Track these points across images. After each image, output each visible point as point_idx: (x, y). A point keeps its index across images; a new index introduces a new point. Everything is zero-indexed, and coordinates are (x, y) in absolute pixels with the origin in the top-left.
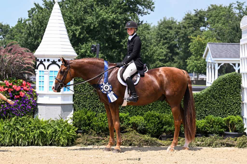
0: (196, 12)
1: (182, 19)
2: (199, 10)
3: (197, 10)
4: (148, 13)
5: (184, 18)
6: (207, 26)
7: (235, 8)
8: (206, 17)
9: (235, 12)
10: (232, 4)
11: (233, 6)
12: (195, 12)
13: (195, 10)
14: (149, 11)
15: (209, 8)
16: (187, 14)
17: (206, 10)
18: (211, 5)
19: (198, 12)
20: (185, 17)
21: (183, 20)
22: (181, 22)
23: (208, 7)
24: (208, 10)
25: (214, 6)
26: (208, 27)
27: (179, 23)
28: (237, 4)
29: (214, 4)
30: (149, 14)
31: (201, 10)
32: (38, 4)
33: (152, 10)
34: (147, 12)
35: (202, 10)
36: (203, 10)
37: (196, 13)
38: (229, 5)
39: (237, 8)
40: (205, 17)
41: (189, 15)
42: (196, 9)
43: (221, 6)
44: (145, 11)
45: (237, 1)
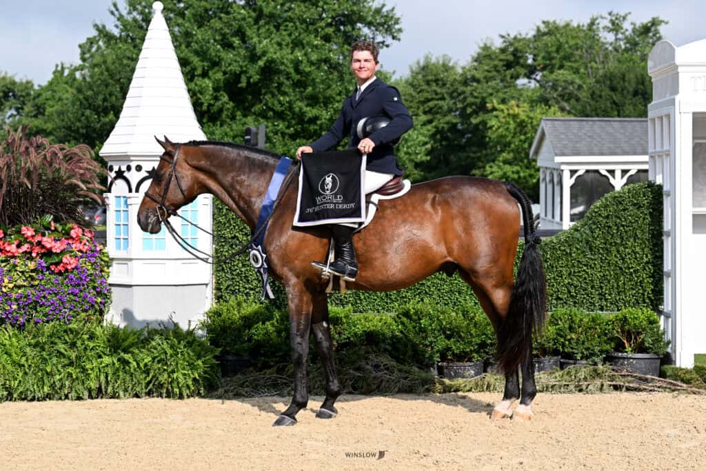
0: (504, 42)
1: (470, 59)
2: (512, 36)
3: (509, 35)
4: (386, 43)
5: (476, 55)
6: (534, 76)
7: (604, 28)
8: (530, 54)
9: (605, 38)
10: (596, 19)
11: (598, 24)
12: (502, 40)
13: (503, 37)
14: (389, 40)
15: (538, 30)
16: (482, 45)
17: (531, 33)
18: (544, 22)
19: (509, 42)
20: (479, 54)
21: (472, 62)
22: (467, 67)
23: (535, 28)
24: (534, 36)
25: (550, 26)
26: (535, 79)
27: (463, 68)
28: (609, 17)
29: (551, 21)
30: (387, 46)
31: (519, 37)
32: (104, 27)
33: (394, 38)
34: (383, 42)
35: (520, 34)
36: (523, 36)
37: (505, 44)
38: (589, 21)
39: (608, 28)
40: (527, 55)
41: (486, 48)
42: (504, 34)
43: (568, 25)
44: (377, 41)
45: (609, 11)
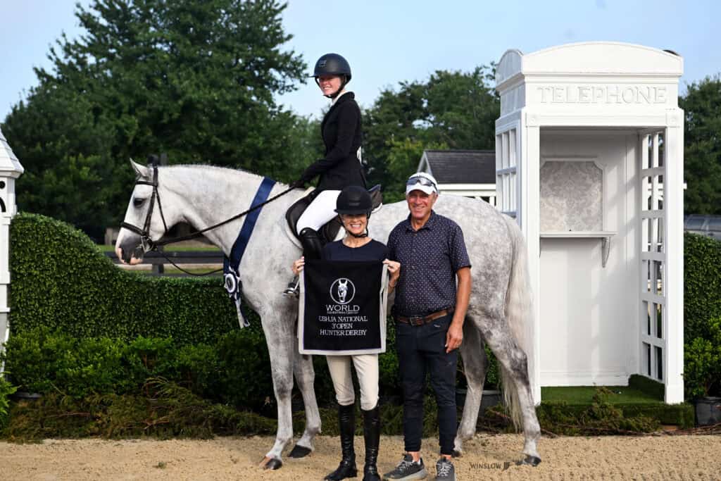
0: (403, 88)
1: (373, 103)
2: (410, 83)
3: (407, 82)
5: (378, 100)
6: (428, 118)
7: (487, 76)
8: (425, 99)
9: (488, 85)
10: (481, 68)
11: (482, 73)
12: (401, 86)
13: (402, 84)
15: (432, 78)
16: (384, 91)
17: (426, 81)
18: (437, 72)
19: (408, 89)
20: (381, 98)
21: (375, 106)
22: (371, 110)
23: (430, 77)
24: (429, 84)
25: (442, 75)
26: (429, 121)
28: (491, 67)
29: (443, 70)
31: (416, 84)
35: (417, 82)
36: (419, 83)
37: (404, 90)
38: (474, 71)
39: (490, 76)
40: (423, 99)
41: (387, 94)
42: (403, 81)
43: (457, 74)
45: (492, 61)
